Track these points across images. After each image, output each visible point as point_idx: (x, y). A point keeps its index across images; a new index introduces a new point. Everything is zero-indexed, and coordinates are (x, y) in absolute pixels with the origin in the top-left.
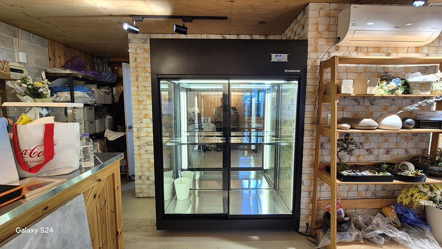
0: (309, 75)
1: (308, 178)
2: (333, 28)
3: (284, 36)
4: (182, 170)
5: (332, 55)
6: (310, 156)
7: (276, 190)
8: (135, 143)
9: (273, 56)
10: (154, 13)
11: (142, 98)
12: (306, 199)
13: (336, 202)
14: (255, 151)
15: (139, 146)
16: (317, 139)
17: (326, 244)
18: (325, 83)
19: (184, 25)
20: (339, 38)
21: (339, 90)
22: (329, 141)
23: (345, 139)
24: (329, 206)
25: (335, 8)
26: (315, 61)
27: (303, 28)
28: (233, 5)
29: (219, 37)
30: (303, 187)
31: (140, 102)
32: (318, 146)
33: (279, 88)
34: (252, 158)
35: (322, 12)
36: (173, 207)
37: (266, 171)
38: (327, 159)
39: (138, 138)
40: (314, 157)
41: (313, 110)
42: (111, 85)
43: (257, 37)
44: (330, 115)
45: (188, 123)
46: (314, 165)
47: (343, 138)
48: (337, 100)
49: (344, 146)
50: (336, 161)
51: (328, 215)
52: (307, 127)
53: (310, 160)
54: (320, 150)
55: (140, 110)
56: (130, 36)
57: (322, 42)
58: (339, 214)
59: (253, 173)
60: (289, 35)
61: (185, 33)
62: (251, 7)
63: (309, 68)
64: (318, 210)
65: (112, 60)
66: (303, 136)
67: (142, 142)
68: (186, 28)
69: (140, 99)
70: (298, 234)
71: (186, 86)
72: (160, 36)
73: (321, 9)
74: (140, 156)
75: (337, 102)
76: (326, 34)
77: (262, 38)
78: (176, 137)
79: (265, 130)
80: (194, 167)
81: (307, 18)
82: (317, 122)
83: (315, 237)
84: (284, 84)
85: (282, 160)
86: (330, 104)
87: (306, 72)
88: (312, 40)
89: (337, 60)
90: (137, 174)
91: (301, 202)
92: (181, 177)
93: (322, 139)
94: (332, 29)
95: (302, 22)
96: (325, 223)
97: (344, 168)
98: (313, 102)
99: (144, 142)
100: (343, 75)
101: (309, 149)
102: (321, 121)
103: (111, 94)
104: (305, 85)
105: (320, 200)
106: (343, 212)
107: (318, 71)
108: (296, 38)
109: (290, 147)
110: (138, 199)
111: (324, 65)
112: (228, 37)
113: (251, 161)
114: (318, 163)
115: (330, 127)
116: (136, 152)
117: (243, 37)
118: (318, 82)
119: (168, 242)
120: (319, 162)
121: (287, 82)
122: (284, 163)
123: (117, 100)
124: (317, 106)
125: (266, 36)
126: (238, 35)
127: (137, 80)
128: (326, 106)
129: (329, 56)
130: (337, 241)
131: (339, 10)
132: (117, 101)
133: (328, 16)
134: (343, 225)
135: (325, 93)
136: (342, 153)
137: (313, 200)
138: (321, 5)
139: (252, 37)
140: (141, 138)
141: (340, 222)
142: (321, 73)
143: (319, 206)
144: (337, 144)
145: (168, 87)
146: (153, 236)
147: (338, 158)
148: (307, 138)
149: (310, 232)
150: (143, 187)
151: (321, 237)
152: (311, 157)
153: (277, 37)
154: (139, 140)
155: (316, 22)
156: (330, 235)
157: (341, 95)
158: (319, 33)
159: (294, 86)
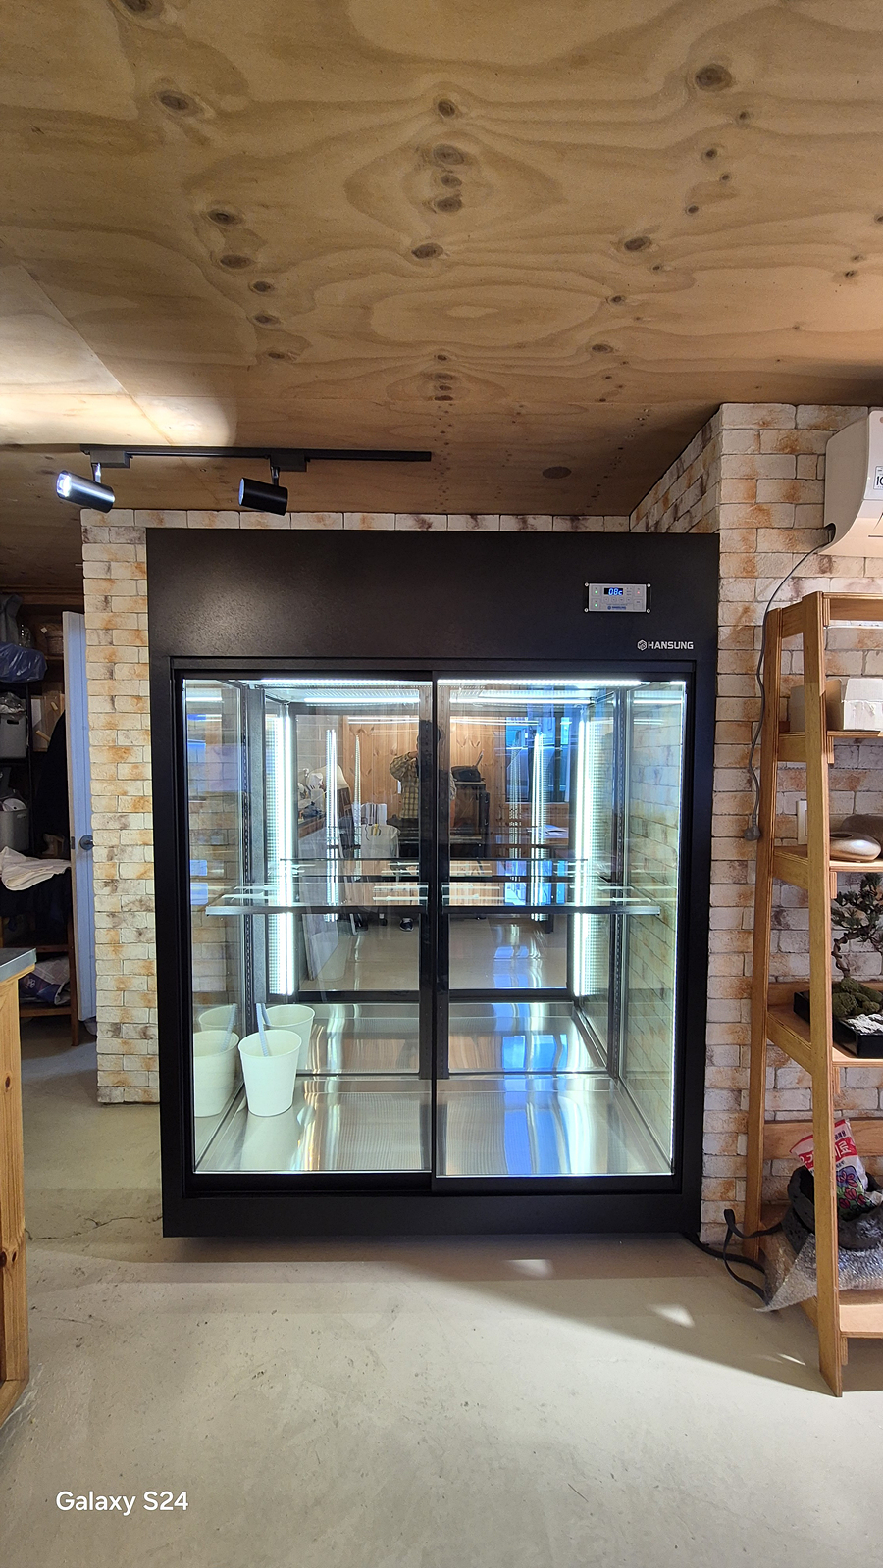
0: (725, 661)
1: (729, 1039)
2: (810, 493)
3: (638, 518)
4: (274, 1000)
5: (809, 587)
6: (735, 958)
7: (616, 1077)
8: (101, 903)
9: (595, 591)
10: (166, 438)
11: (127, 737)
12: (725, 1116)
13: (832, 1130)
14: (547, 927)
15: (112, 914)
16: (761, 895)
17: (799, 1298)
18: (783, 689)
19: (276, 480)
20: (832, 527)
21: (832, 716)
22: (804, 900)
23: (864, 895)
24: (807, 1147)
25: (813, 421)
26: (746, 610)
27: (703, 492)
28: (451, 409)
29: (405, 523)
30: (711, 1074)
31: (120, 753)
32: (765, 920)
33: (623, 702)
34: (534, 952)
35: (767, 435)
36: (231, 1143)
37: (580, 1004)
38: (797, 967)
39: (111, 883)
40: (749, 958)
41: (743, 785)
42: (25, 691)
43: (542, 524)
44: (803, 806)
45: (297, 826)
46: (750, 988)
47: (856, 889)
48: (827, 751)
49: (858, 922)
50: (831, 973)
51: (804, 1181)
52: (723, 847)
53: (736, 970)
54: (771, 936)
55: (119, 783)
56: (88, 517)
57: (769, 541)
58: (846, 1177)
59: (538, 1011)
60: (656, 518)
61: (281, 509)
62: (515, 416)
63: (724, 633)
64: (771, 1158)
65: (29, 600)
66: (709, 883)
67: (125, 900)
68: (284, 492)
69: (122, 742)
70: (696, 1253)
71: (289, 696)
72: (196, 520)
73: (765, 424)
74: (115, 952)
75: (827, 759)
76: (782, 514)
77: (560, 526)
78: (249, 881)
79: (578, 855)
80: (322, 988)
81: (716, 458)
82: (757, 830)
83: (760, 1263)
84: (642, 688)
85: (636, 964)
86: (803, 765)
87: (716, 651)
88: (736, 535)
89: (823, 608)
90: (105, 1017)
91: (707, 1127)
92: (267, 1027)
93: (779, 894)
94: (805, 495)
95: (699, 470)
96: (795, 1213)
97: (860, 1003)
98: (742, 758)
99: (132, 898)
100: (850, 661)
101: (730, 930)
102: (773, 829)
103: (22, 721)
104: (713, 695)
105: (775, 1121)
106: (860, 1170)
107: (759, 646)
108: (679, 528)
109: (661, 919)
110: (109, 1109)
111: (779, 623)
112: (439, 523)
113: (530, 964)
114: (766, 985)
115: (803, 851)
116: (101, 936)
117: (492, 523)
118: (758, 687)
119: (205, 1285)
120: (769, 979)
121: (649, 683)
122: (643, 977)
123: (44, 741)
124: (758, 773)
125: (574, 517)
126: (473, 515)
127: (111, 673)
128: (791, 773)
129: (797, 592)
130: (841, 1284)
131: (830, 429)
132: (44, 745)
133: (791, 449)
134: (864, 1223)
135: (785, 726)
136: (855, 945)
137: (749, 1122)
138: (763, 411)
139: (524, 521)
140: (120, 886)
141: (852, 1212)
142: (769, 653)
143: (773, 1142)
144: (834, 912)
145: (221, 699)
146: (150, 1258)
147: (839, 965)
148: (722, 891)
149: (743, 1244)
150: (127, 1063)
151: (780, 1268)
152: (737, 960)
153: (614, 525)
154: (115, 890)
155: (745, 470)
156: (813, 1260)
157: (840, 734)
158: (760, 509)
159: (674, 695)
